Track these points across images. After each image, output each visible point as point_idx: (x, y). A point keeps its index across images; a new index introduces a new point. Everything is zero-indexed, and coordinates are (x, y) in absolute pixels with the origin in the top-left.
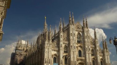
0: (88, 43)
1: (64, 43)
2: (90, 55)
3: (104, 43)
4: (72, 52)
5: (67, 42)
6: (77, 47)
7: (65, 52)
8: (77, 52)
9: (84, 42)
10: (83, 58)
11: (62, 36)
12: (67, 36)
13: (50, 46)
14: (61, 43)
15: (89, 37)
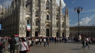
0: (54, 10)
1: (35, 9)
2: (55, 19)
3: (66, 10)
4: (42, 16)
5: (38, 8)
6: (46, 12)
7: (36, 16)
8: (45, 17)
9: (52, 8)
10: (50, 21)
11: (34, 2)
12: (39, 3)
13: (24, 10)
14: (33, 8)
15: (55, 4)
